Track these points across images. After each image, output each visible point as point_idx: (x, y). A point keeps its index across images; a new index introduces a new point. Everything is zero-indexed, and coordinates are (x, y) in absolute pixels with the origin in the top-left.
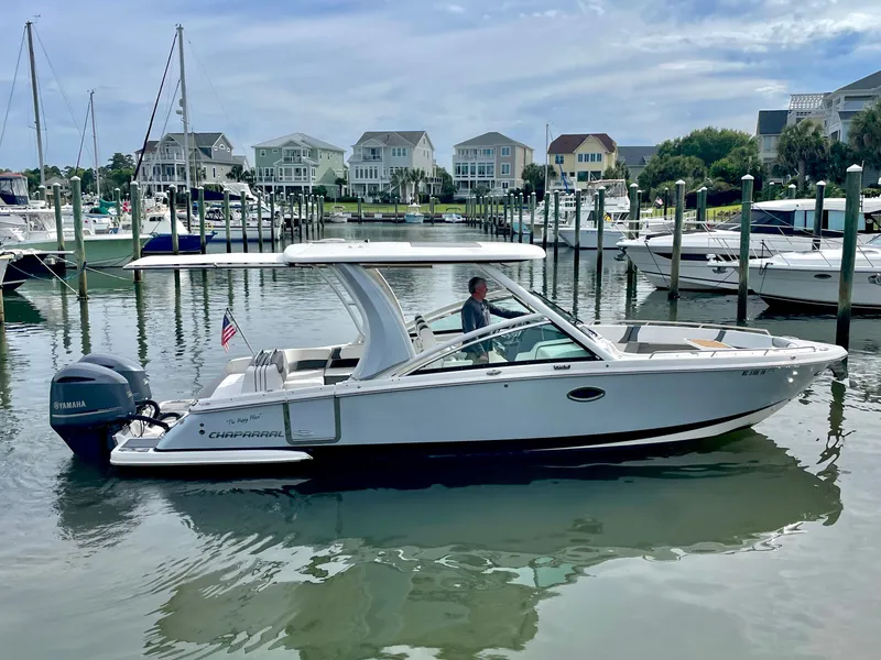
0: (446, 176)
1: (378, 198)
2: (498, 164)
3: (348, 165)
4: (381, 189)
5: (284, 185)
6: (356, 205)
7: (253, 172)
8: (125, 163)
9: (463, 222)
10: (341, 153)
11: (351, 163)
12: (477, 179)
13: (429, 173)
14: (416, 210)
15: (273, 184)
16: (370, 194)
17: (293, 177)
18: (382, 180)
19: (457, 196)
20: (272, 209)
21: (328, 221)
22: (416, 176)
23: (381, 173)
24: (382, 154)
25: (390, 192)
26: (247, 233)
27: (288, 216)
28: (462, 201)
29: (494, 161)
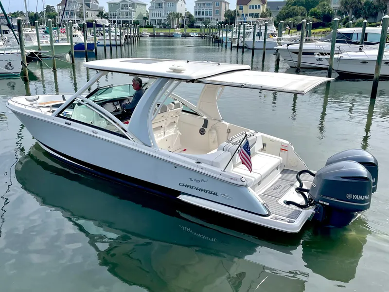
0: (191, 16)
1: (161, 26)
2: (214, 10)
3: (148, 11)
4: (163, 22)
5: (121, 20)
6: (152, 29)
7: (108, 14)
8: (51, 9)
9: (199, 36)
10: (145, 5)
11: (149, 10)
12: (204, 17)
13: (184, 15)
14: (178, 31)
15: (116, 20)
16: (158, 24)
17: (125, 16)
18: (163, 18)
19: (195, 25)
20: (120, 32)
21: (141, 36)
22: (178, 16)
23: (163, 14)
24: (163, 6)
25: (166, 23)
26: (112, 42)
27: (126, 34)
28: (198, 27)
29: (212, 9)
